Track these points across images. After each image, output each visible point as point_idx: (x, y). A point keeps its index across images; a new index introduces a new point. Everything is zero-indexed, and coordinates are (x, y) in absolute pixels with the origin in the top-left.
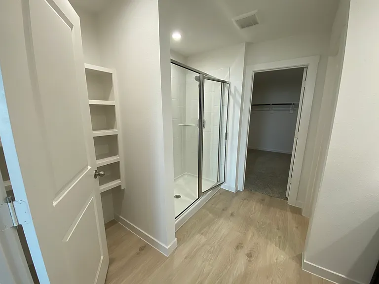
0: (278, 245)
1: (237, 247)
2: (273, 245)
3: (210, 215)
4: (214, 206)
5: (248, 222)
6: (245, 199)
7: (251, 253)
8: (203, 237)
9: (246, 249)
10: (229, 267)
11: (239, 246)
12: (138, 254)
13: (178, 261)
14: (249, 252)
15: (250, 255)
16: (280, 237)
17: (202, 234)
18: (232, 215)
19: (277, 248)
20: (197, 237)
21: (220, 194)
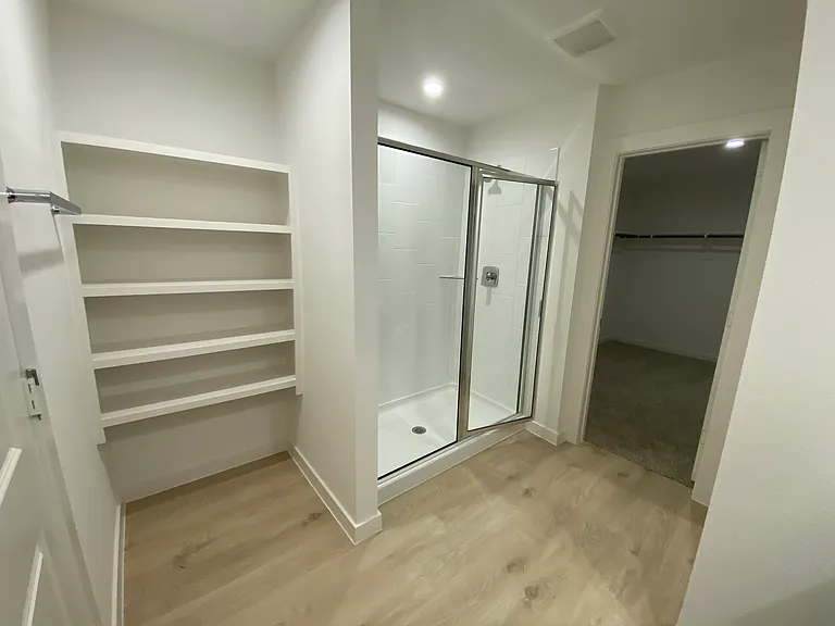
0: (617, 592)
1: (510, 567)
2: (604, 586)
3: (476, 483)
4: (490, 465)
5: (561, 517)
6: (575, 465)
7: (537, 589)
8: (443, 525)
9: (531, 576)
10: (474, 602)
11: (516, 565)
12: (304, 524)
13: (370, 559)
14: (534, 585)
15: (532, 593)
16: (630, 573)
17: (442, 518)
18: (527, 492)
19: (614, 596)
20: (430, 521)
21: (517, 442)
